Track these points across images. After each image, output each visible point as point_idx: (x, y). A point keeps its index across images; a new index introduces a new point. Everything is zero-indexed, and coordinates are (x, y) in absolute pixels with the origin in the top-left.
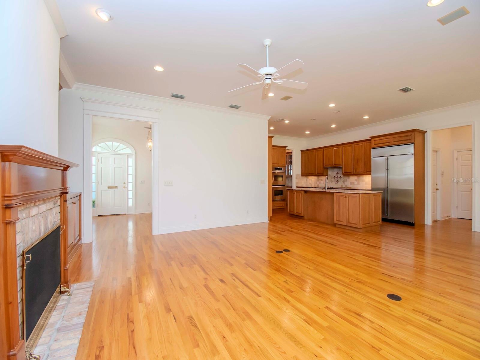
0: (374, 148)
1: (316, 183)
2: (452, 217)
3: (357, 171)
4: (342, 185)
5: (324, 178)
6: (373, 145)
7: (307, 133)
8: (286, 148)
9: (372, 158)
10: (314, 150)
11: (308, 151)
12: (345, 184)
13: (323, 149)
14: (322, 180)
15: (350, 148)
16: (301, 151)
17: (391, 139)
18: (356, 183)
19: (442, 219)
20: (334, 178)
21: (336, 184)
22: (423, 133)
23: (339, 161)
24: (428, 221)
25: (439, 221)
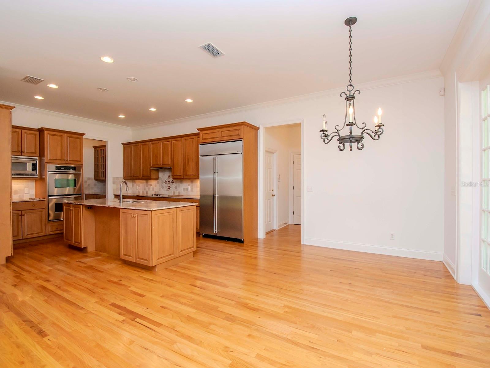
0: (203, 144)
1: (145, 189)
2: (290, 223)
3: (188, 174)
4: (174, 193)
5: (153, 183)
6: (201, 141)
7: (122, 116)
8: (84, 137)
9: (201, 157)
10: (139, 144)
11: (131, 145)
12: (177, 190)
13: (149, 143)
14: (151, 185)
15: (179, 144)
16: (124, 144)
17: (220, 134)
18: (189, 188)
19: (278, 227)
20: (166, 182)
21: (167, 190)
22: (257, 129)
23: (168, 161)
24: (261, 235)
25: (275, 230)
